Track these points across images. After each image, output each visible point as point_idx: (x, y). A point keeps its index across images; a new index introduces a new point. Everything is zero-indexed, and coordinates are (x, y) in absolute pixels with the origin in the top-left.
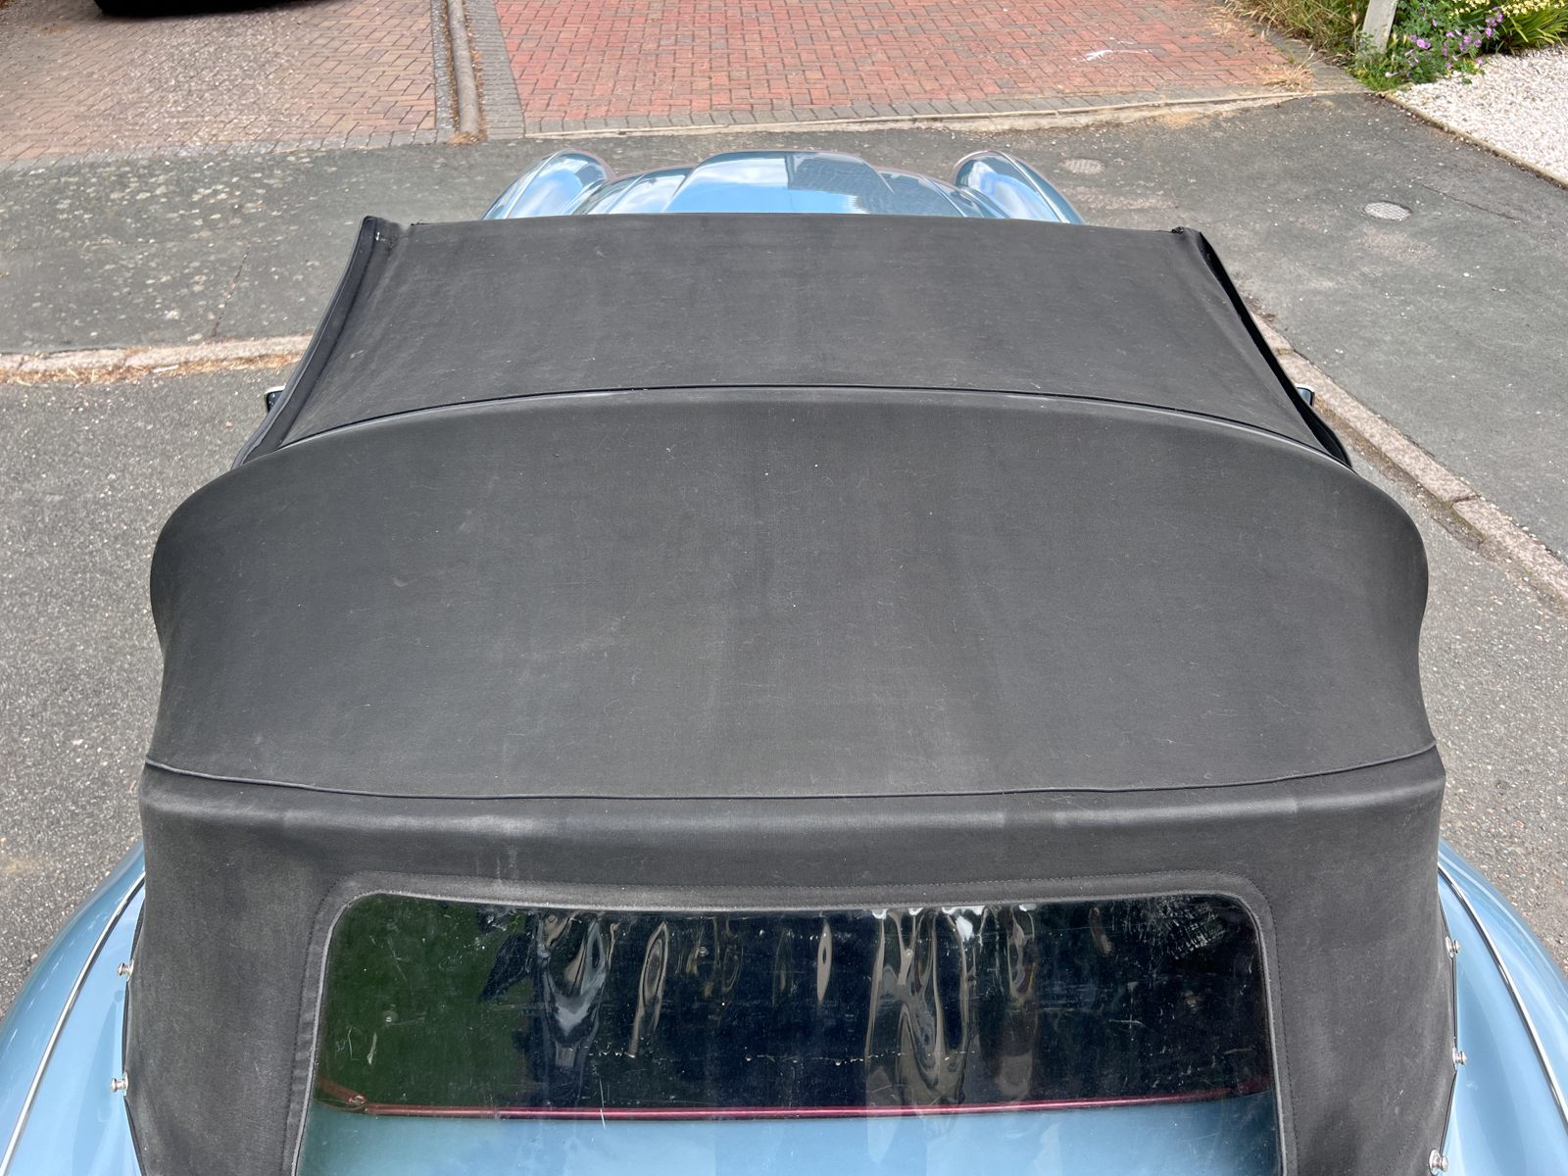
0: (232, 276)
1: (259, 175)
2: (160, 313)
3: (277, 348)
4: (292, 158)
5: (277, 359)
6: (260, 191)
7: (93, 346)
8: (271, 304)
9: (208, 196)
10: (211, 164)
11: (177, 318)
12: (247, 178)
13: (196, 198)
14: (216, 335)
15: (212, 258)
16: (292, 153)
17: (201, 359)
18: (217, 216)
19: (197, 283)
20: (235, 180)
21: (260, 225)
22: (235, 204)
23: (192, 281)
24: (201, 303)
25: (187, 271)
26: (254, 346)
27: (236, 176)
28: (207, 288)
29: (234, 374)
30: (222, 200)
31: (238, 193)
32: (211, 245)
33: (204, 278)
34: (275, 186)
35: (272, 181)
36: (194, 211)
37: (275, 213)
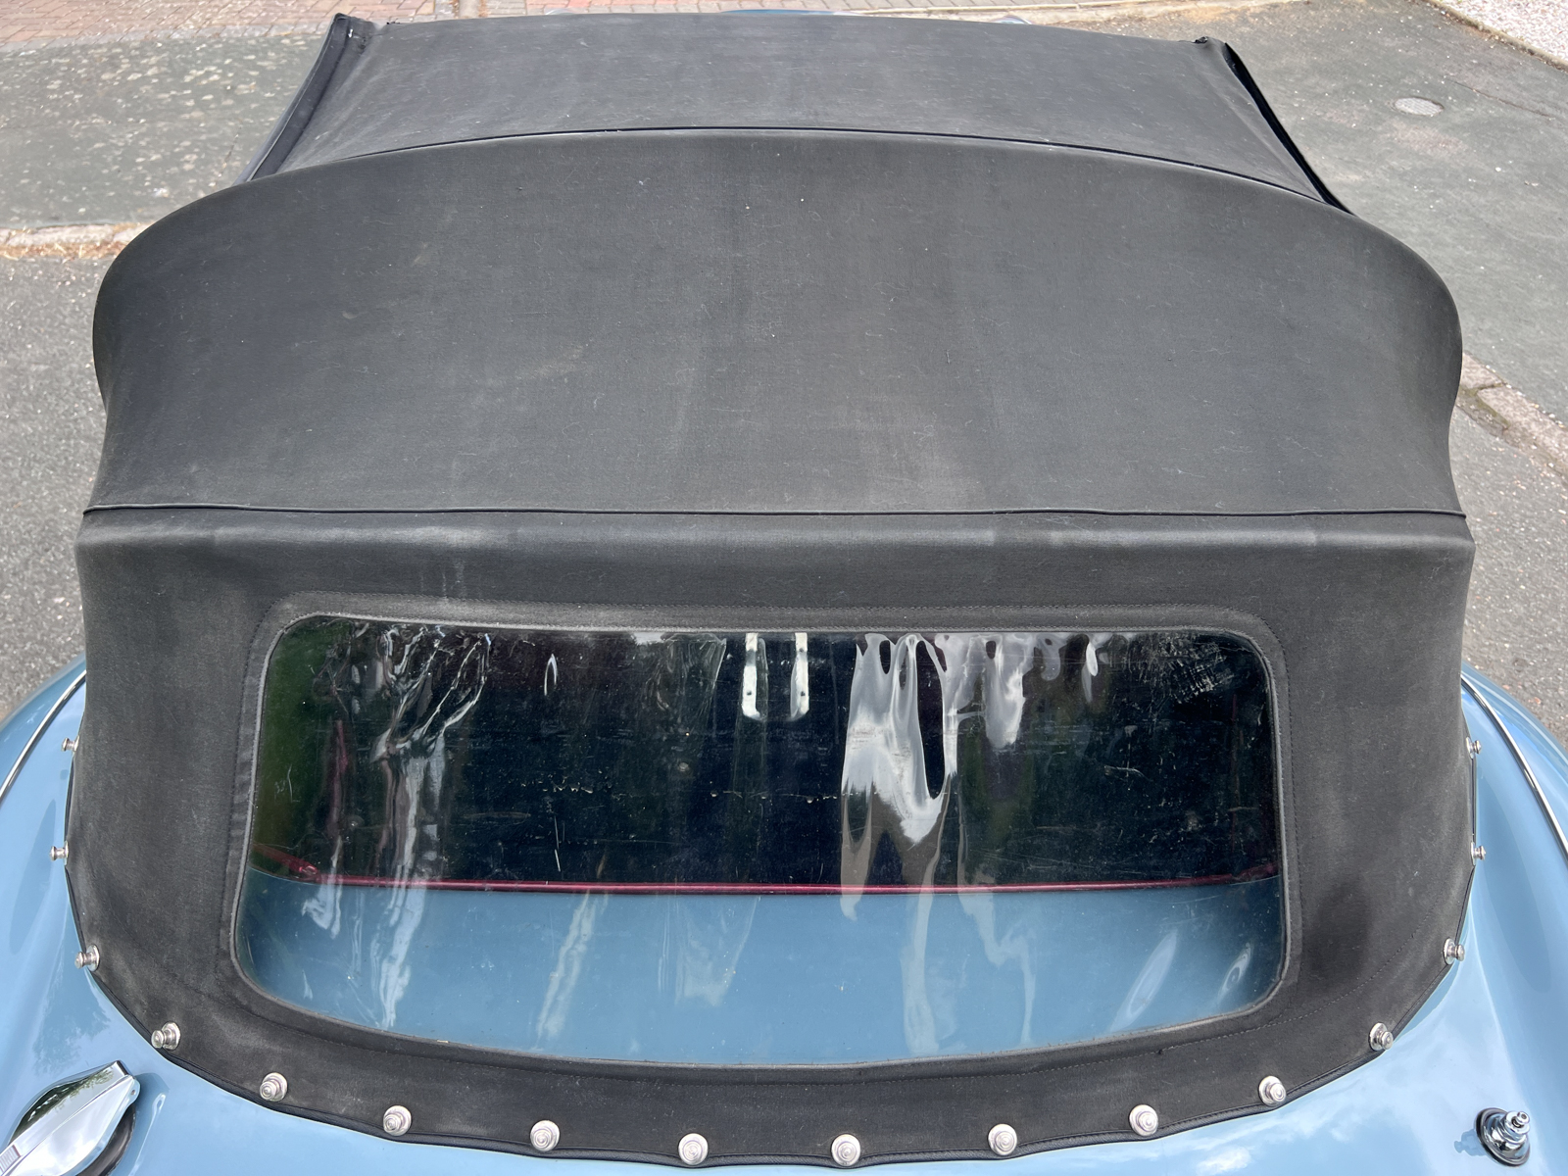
0: (223, 156)
1: (252, 57)
2: (150, 191)
4: (286, 41)
6: (253, 73)
7: (81, 222)
9: (201, 78)
10: (204, 46)
11: (166, 195)
12: (241, 60)
13: (188, 79)
15: (203, 137)
16: (286, 36)
18: (209, 97)
19: (188, 162)
20: (228, 61)
21: (253, 106)
23: (182, 160)
24: (191, 181)
25: (177, 150)
27: (230, 57)
28: (197, 167)
30: (215, 81)
31: (231, 75)
32: (202, 125)
33: (195, 157)
34: (269, 68)
35: (265, 64)
36: (185, 92)
37: (268, 95)
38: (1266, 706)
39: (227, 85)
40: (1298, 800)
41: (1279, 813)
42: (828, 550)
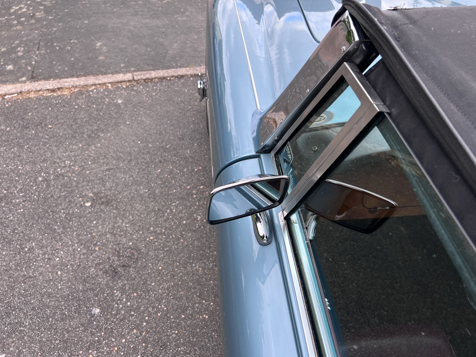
0: (35, 48)
2: (4, 67)
3: (66, 84)
5: (67, 90)
8: (58, 61)
9: (18, 10)
11: (12, 69)
13: (12, 11)
14: (33, 78)
15: (25, 39)
17: (28, 91)
18: (23, 19)
19: (19, 51)
20: (29, 2)
21: (45, 23)
22: (31, 13)
23: (16, 50)
24: (23, 61)
25: (13, 45)
26: (54, 83)
28: (24, 54)
29: (47, 98)
30: (24, 12)
31: (31, 8)
32: (23, 33)
34: (48, 5)
36: (12, 17)
37: (50, 17)
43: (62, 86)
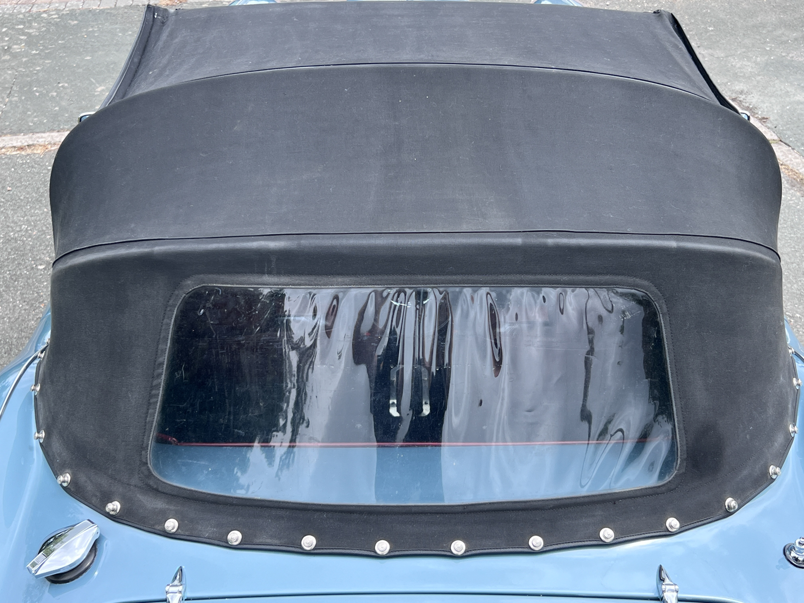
0: (6, 93)
1: (22, 27)
3: (40, 140)
4: (45, 15)
5: (40, 148)
6: (22, 37)
8: (35, 111)
12: (13, 28)
16: (44, 12)
20: (4, 30)
21: (24, 60)
26: (23, 139)
27: (6, 27)
29: (10, 158)
31: (7, 39)
34: (33, 34)
35: (31, 31)
37: (34, 52)
38: (659, 328)
39: (5, 46)
40: (679, 378)
41: (669, 384)
42: (444, 247)
43: (35, 142)
